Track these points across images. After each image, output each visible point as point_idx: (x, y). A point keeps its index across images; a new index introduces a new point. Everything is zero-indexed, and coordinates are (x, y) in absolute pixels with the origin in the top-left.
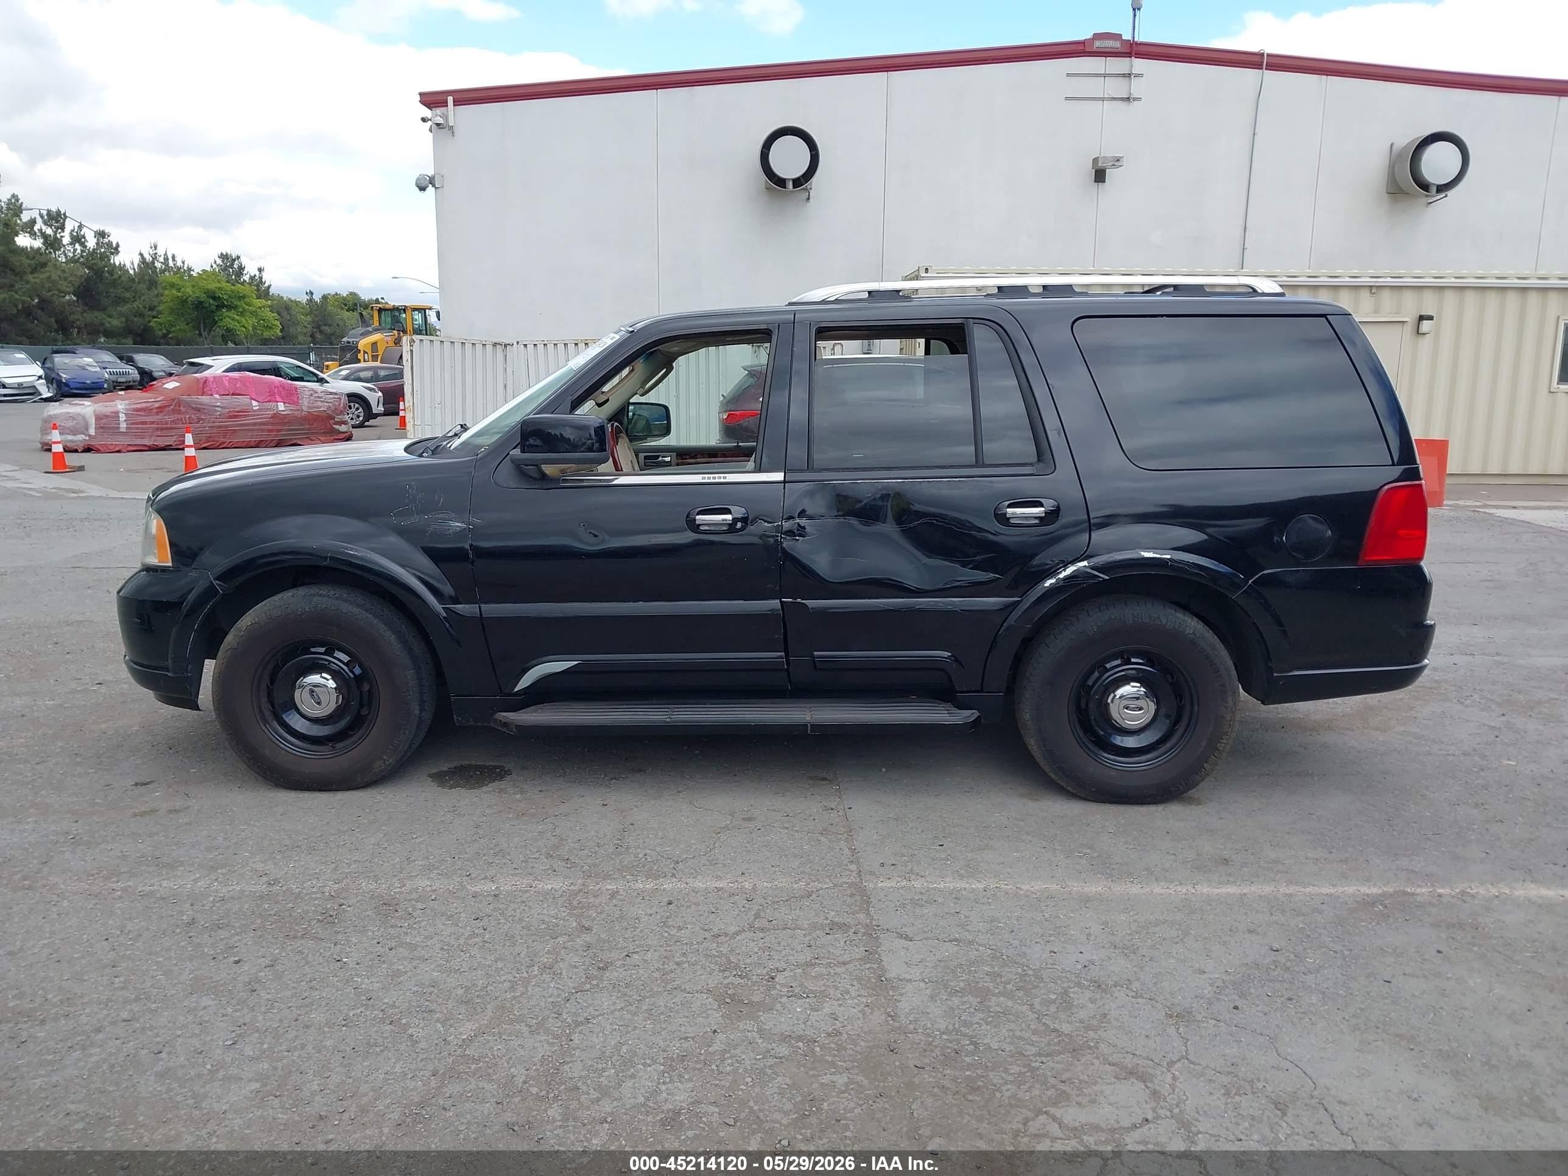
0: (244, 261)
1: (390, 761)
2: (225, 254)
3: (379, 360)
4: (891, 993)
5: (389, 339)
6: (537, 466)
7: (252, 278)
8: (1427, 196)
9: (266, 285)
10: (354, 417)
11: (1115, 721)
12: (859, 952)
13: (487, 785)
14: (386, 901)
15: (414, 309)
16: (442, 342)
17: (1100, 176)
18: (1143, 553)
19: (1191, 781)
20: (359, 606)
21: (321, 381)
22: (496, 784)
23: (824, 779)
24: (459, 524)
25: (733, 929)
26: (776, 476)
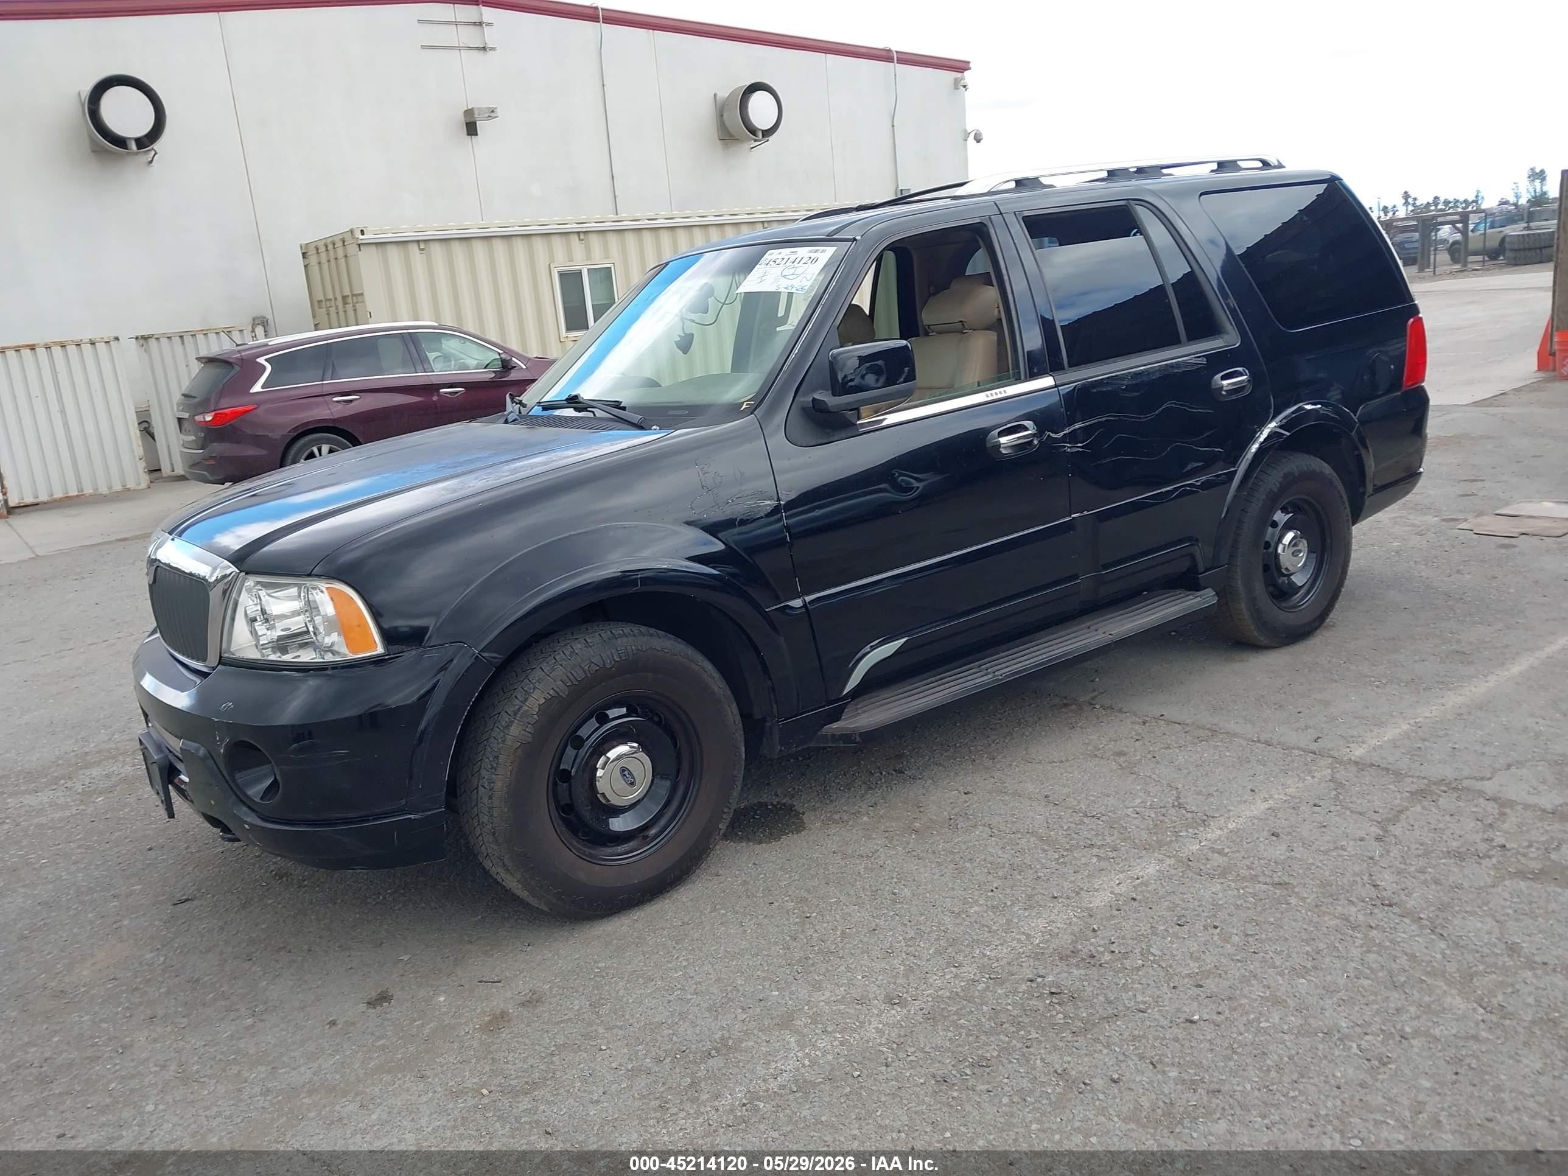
8: (758, 140)
11: (1286, 569)
17: (471, 129)
18: (1305, 407)
24: (769, 502)
26: (1047, 381)
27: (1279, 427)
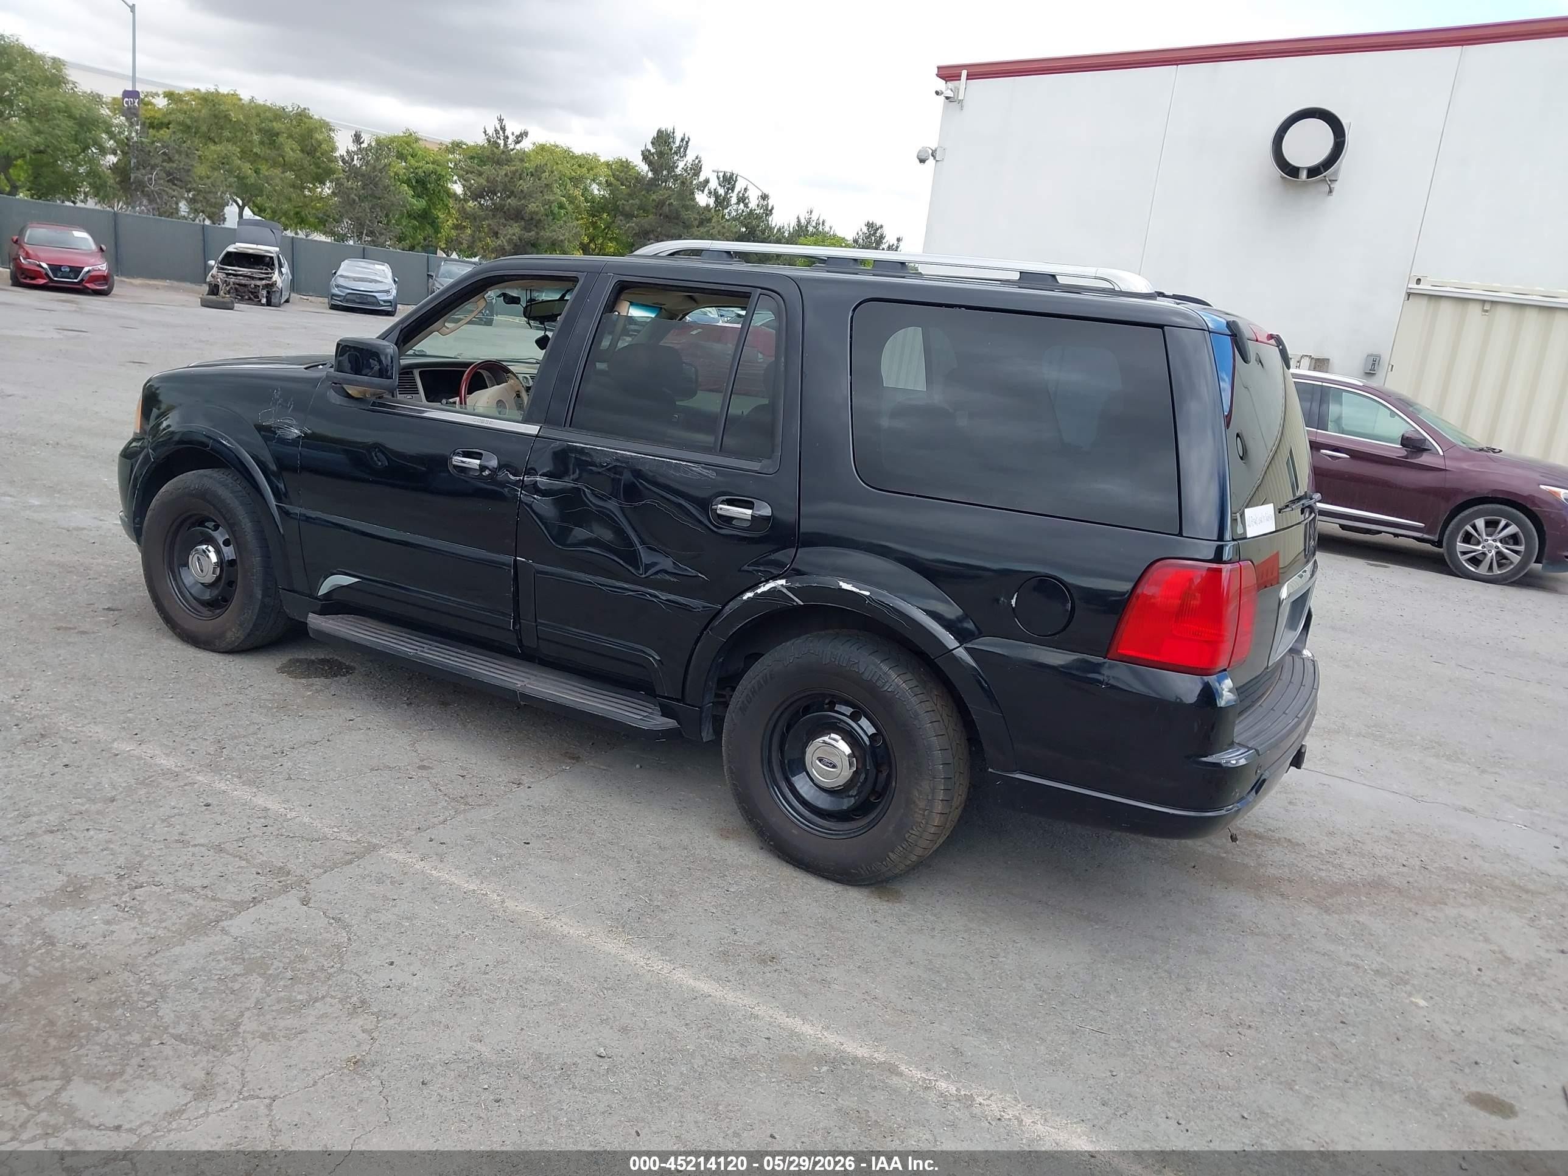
0: (886, 230)
2: (870, 222)
7: (890, 247)
18: (841, 583)
23: (576, 758)
24: (297, 431)
26: (533, 429)
27: (788, 588)
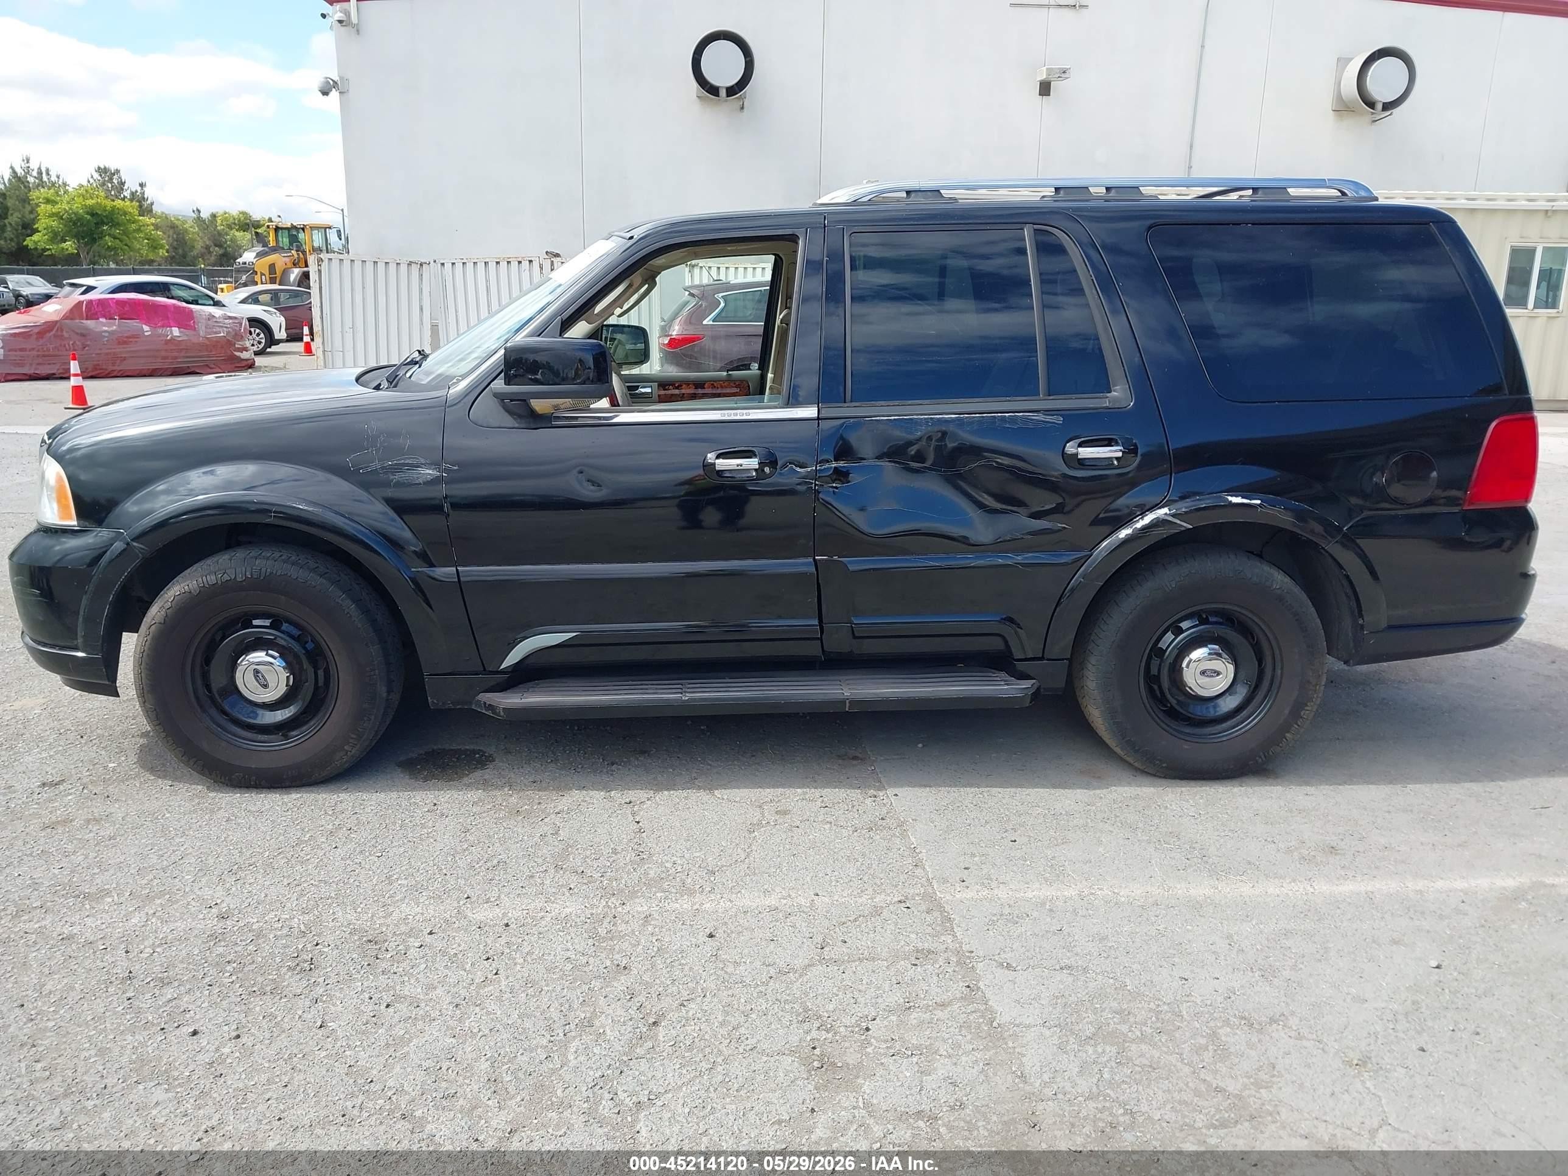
0: (124, 177)
1: (353, 751)
2: (102, 167)
3: (278, 282)
4: (1010, 1044)
5: (287, 259)
6: (525, 400)
7: (133, 194)
8: (1373, 113)
9: (149, 202)
10: (255, 343)
11: (1190, 688)
12: (958, 988)
13: (468, 775)
14: (370, 938)
15: (312, 228)
16: (352, 261)
17: (1045, 89)
18: (1230, 498)
19: (1271, 753)
20: (314, 570)
21: (217, 304)
22: (478, 774)
23: (855, 758)
24: (431, 472)
25: (799, 963)
26: (811, 412)
27: (1173, 516)
